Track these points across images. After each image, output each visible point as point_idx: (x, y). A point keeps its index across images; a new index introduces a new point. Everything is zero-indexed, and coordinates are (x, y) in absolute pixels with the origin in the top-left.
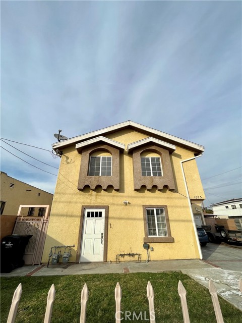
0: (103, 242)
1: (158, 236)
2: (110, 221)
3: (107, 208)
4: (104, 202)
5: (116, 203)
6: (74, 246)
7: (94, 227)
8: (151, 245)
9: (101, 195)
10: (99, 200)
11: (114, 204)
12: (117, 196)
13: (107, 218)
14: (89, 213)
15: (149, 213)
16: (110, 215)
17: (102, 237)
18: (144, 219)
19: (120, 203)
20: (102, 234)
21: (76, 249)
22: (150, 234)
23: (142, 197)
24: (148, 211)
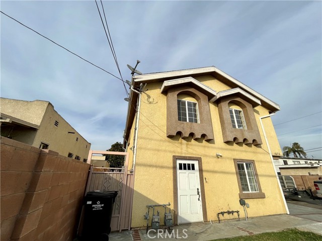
0: (200, 199)
1: (250, 192)
2: (205, 174)
3: (199, 160)
4: (194, 152)
5: (207, 154)
6: (169, 205)
7: (188, 181)
8: (247, 201)
9: (191, 145)
10: (190, 150)
11: (206, 156)
12: (208, 147)
13: (201, 170)
14: (180, 165)
15: (240, 167)
16: (204, 168)
17: (198, 194)
18: (237, 174)
19: (211, 154)
20: (198, 189)
21: (172, 207)
22: (244, 189)
23: (231, 150)
24: (238, 165)
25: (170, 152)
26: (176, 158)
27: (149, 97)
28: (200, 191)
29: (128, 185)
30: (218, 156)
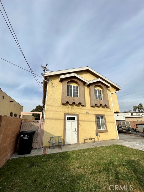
0: (77, 133)
1: (101, 129)
2: (79, 122)
3: (77, 115)
4: (75, 112)
5: (82, 112)
6: (61, 136)
7: (71, 125)
8: (99, 134)
9: (74, 108)
10: (73, 111)
12: (82, 109)
13: (78, 120)
14: (68, 118)
15: (98, 118)
16: (79, 119)
17: (76, 131)
18: (96, 121)
19: (84, 112)
20: (76, 129)
21: (62, 137)
22: (98, 128)
23: (94, 110)
24: (97, 117)
25: (63, 112)
26: (65, 115)
27: (52, 84)
28: (77, 130)
29: (41, 128)
30: (87, 113)
